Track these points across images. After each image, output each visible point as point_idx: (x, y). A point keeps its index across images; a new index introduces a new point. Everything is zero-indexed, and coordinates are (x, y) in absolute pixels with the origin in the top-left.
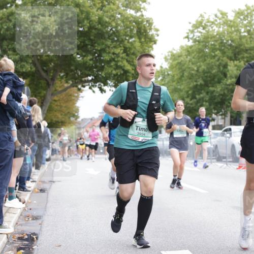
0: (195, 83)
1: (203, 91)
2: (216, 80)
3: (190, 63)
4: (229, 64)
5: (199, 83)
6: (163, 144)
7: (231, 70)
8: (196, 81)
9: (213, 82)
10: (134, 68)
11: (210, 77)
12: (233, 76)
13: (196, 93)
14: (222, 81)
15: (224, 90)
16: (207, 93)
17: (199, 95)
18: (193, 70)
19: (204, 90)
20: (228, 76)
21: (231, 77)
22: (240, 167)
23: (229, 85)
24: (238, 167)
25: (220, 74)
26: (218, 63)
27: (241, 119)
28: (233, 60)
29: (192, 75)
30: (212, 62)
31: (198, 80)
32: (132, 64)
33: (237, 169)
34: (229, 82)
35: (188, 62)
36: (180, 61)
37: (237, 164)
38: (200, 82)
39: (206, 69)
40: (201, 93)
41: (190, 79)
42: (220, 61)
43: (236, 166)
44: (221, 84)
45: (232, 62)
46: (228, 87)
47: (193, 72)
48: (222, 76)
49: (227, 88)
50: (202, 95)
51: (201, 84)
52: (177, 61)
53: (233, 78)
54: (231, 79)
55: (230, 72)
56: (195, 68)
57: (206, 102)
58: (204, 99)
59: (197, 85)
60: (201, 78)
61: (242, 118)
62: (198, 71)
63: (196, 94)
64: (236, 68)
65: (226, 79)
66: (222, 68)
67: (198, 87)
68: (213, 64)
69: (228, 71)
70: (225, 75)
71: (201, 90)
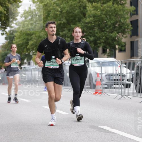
0: (59, 22)
1: (65, 29)
2: (77, 19)
3: (55, 5)
4: (87, 5)
5: (62, 22)
6: (32, 74)
7: (89, 10)
8: (60, 20)
9: (74, 21)
10: (6, 9)
11: (72, 17)
12: (91, 15)
13: (59, 30)
14: (82, 20)
15: (83, 27)
16: (69, 30)
17: (62, 32)
18: (58, 11)
19: (67, 28)
20: (87, 15)
21: (90, 16)
22: (96, 93)
23: (88, 23)
24: (94, 92)
25: (80, 14)
26: (79, 4)
27: (97, 52)
28: (92, 2)
29: (56, 15)
30: (74, 4)
31: (62, 19)
32: (4, 6)
33: (94, 94)
34: (88, 20)
35: (53, 4)
36: (46, 3)
37: (94, 90)
38: (64, 21)
39: (69, 10)
40: (64, 31)
41: (55, 18)
42: (81, 3)
43: (93, 91)
44: (81, 22)
45: (90, 3)
46: (87, 24)
47: (57, 13)
48: (82, 16)
49: (86, 26)
50: (64, 32)
51: (64, 23)
52: (43, 4)
53: (91, 17)
54: (89, 18)
55: (89, 12)
56: (59, 9)
57: (68, 37)
58: (67, 35)
59: (61, 23)
60: (64, 18)
61: (99, 51)
62: (61, 12)
63: (59, 32)
64: (93, 8)
65: (85, 19)
66: (82, 9)
67: (62, 25)
68: (75, 5)
69: (87, 11)
70: (84, 15)
71: (64, 28)
